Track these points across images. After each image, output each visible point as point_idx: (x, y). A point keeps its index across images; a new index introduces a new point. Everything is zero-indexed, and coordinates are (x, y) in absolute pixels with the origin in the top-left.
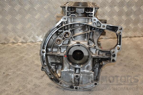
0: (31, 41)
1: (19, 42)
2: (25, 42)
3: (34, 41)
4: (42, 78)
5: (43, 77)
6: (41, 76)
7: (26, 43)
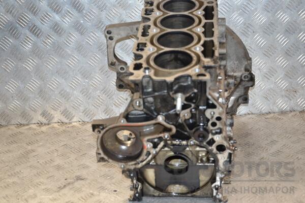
0: (59, 121)
1: (34, 121)
2: (47, 122)
3: (66, 120)
4: (58, 191)
5: (62, 189)
6: (58, 186)
7: (48, 124)
